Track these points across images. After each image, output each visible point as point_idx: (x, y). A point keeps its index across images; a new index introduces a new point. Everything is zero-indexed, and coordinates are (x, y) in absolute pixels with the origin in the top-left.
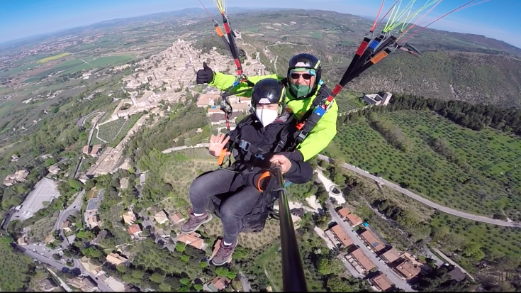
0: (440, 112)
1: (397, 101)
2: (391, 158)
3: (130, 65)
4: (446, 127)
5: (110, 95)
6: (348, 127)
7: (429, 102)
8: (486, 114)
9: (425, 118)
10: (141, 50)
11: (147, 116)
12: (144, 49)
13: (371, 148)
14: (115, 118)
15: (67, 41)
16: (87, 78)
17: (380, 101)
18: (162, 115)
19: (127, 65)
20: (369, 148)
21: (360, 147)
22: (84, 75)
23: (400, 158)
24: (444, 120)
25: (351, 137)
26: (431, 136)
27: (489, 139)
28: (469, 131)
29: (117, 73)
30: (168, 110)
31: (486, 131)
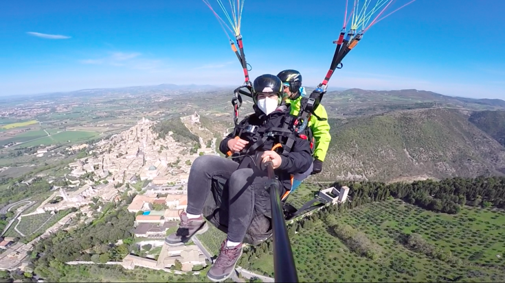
0: (407, 199)
1: (356, 194)
2: (356, 269)
3: (87, 146)
4: (418, 217)
5: (50, 182)
6: (301, 236)
7: (392, 189)
8: (457, 191)
9: (390, 210)
10: (108, 126)
11: (74, 215)
12: (111, 126)
13: (330, 260)
14: (40, 211)
15: (42, 107)
16: (41, 155)
17: (337, 198)
18: (89, 215)
19: (85, 145)
20: (327, 261)
21: (315, 262)
22: (38, 152)
23: (368, 267)
24: (414, 209)
25: (305, 250)
26: (403, 232)
27: (470, 220)
28: (445, 217)
29: (72, 154)
30: (99, 210)
31: (464, 211)
